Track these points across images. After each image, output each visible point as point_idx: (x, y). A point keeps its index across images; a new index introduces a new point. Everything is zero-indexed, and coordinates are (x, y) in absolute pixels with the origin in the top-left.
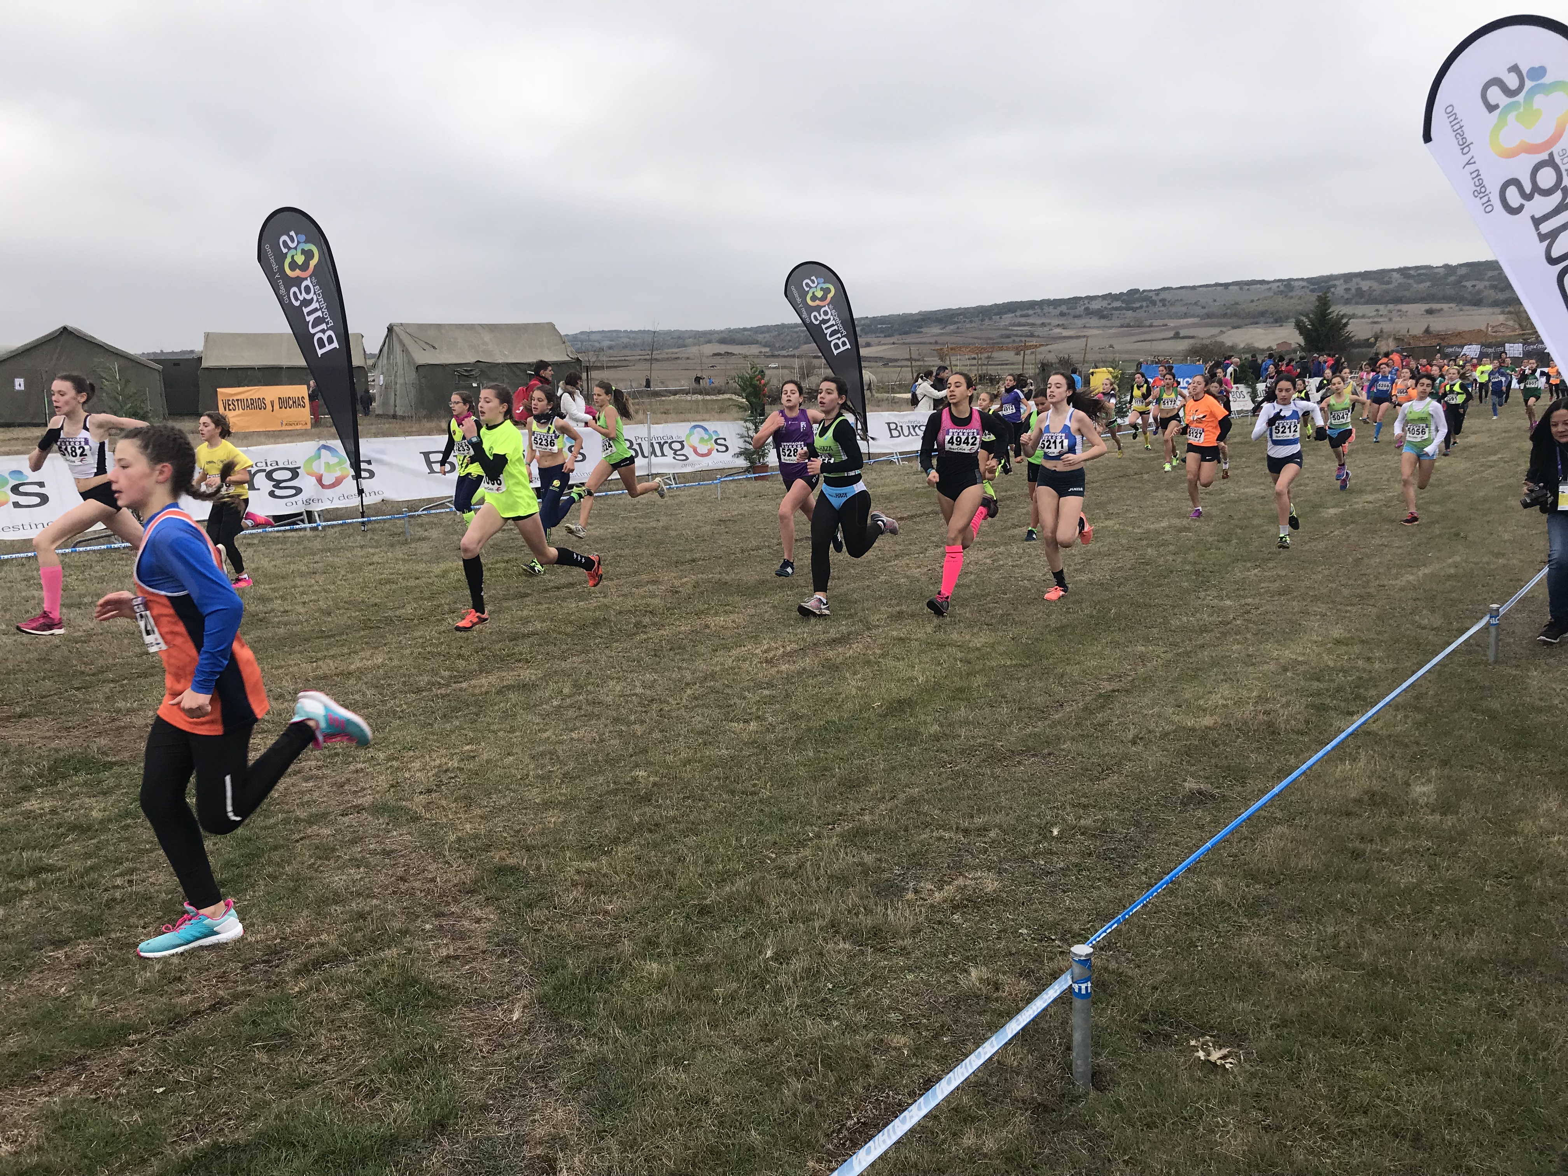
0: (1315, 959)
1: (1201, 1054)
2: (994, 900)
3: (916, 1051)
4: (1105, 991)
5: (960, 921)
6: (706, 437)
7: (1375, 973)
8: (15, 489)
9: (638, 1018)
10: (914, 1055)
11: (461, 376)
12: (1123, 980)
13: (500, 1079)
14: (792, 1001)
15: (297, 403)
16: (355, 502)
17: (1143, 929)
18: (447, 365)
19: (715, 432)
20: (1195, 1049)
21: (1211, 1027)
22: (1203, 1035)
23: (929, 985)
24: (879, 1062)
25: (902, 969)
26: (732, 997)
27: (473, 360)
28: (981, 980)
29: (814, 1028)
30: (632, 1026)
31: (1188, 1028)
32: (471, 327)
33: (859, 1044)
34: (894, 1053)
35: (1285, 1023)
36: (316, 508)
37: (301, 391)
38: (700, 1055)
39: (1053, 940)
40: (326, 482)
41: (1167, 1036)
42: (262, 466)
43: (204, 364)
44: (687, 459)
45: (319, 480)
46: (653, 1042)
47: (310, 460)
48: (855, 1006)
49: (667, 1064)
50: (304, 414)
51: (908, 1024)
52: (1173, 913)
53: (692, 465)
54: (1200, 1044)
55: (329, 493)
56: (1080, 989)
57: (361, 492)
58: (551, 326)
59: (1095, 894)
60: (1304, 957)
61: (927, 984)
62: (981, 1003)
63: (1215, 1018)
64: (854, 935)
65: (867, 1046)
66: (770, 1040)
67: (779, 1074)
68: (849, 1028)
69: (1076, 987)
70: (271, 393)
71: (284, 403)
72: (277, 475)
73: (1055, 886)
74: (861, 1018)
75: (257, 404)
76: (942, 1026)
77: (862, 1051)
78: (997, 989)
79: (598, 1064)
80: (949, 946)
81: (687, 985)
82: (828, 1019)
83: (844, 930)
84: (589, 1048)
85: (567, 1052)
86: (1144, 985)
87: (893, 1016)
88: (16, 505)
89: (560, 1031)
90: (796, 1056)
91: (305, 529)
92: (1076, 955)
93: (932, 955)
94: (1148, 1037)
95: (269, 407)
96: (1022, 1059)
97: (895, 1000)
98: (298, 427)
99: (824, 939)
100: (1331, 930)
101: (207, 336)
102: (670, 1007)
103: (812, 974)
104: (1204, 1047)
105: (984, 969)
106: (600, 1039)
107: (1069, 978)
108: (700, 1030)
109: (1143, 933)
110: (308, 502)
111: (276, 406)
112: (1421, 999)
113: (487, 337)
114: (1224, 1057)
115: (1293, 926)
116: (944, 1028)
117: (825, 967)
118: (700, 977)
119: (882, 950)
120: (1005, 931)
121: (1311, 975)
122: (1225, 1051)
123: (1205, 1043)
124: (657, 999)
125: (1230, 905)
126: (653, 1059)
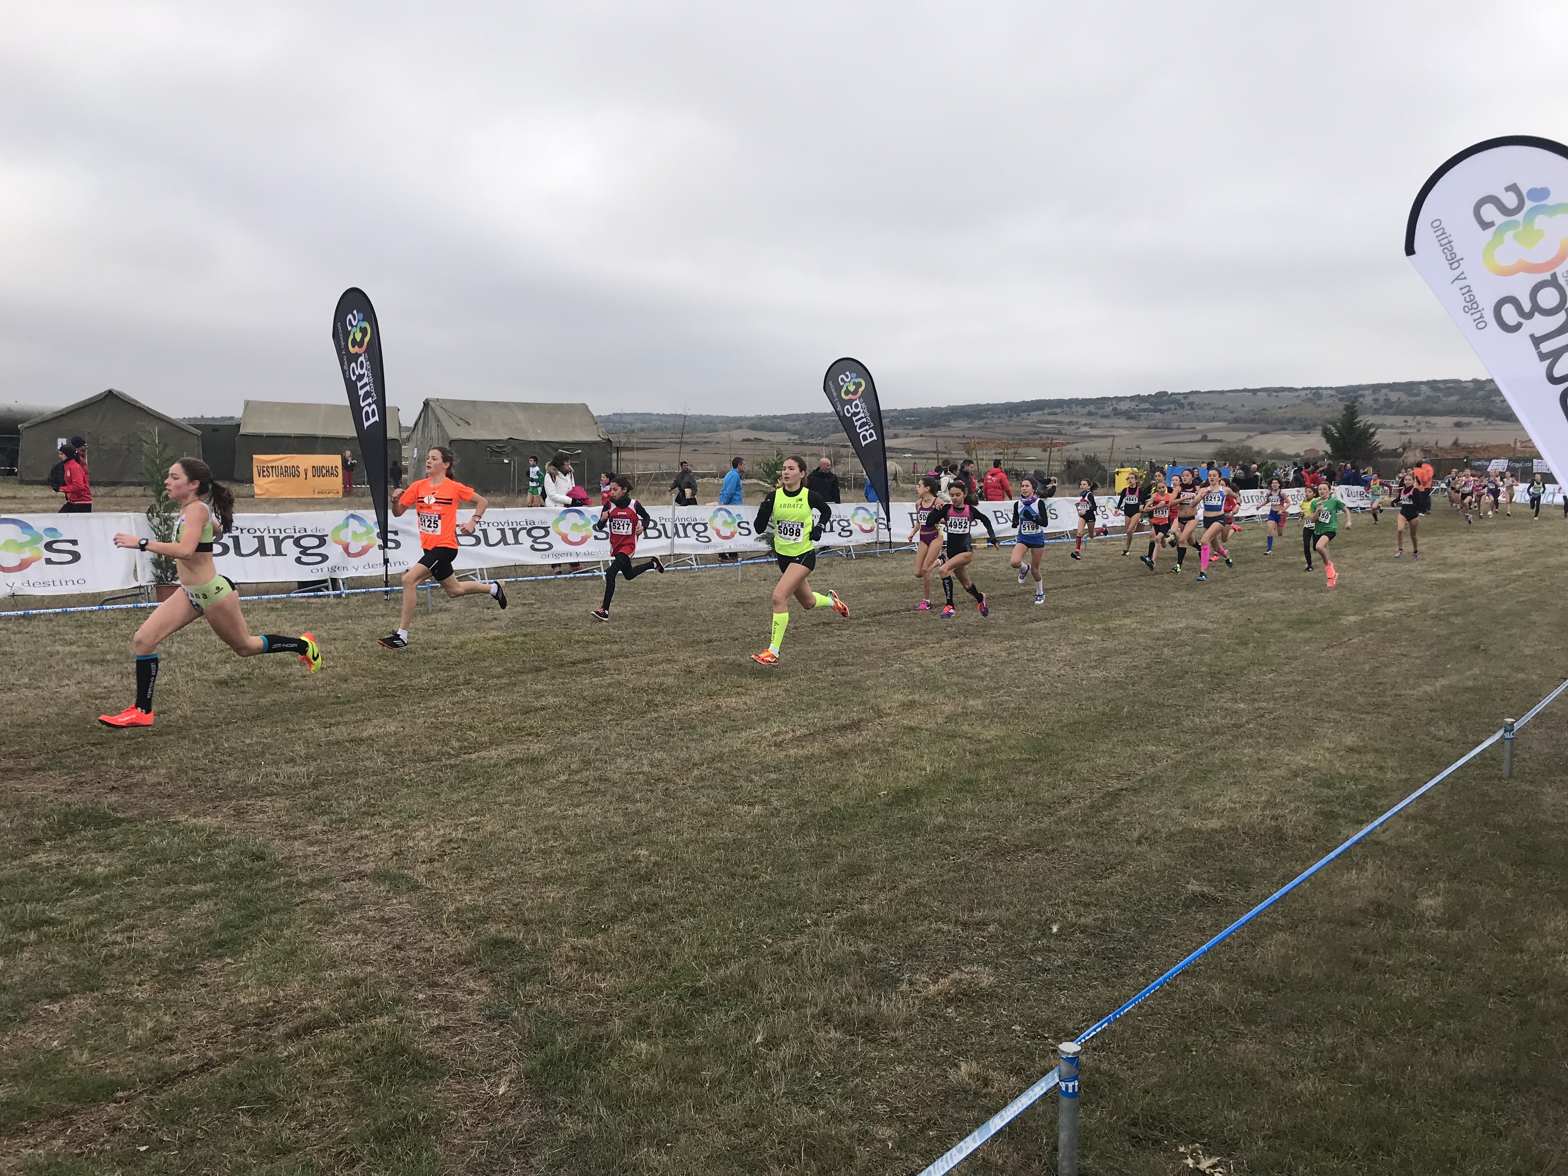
0: (1311, 1071)
1: (1190, 1162)
2: (989, 995)
3: (901, 1144)
4: (1096, 1093)
5: (954, 1015)
6: (730, 520)
7: (1372, 1088)
8: (49, 546)
9: (623, 1098)
10: (899, 1148)
11: (493, 452)
12: (1115, 1082)
13: (482, 1153)
14: (779, 1088)
15: (331, 472)
16: (381, 571)
17: (1136, 1031)
18: (479, 441)
19: (738, 515)
20: (1184, 1156)
21: (1203, 1135)
22: (1193, 1142)
23: (919, 1078)
24: (862, 1153)
25: (892, 1061)
26: (719, 1082)
27: (506, 437)
28: (970, 1075)
29: (800, 1115)
30: (616, 1105)
31: (1178, 1134)
32: (505, 405)
33: (844, 1134)
34: (879, 1145)
35: (1278, 1134)
36: (341, 575)
37: (335, 460)
38: (683, 1138)
39: (1046, 1038)
40: (352, 550)
41: (1157, 1142)
42: (290, 532)
43: (243, 431)
44: (710, 540)
45: (346, 548)
46: (637, 1123)
47: (338, 529)
48: (841, 1096)
49: (650, 1145)
50: (337, 483)
51: (894, 1116)
52: (1169, 1017)
53: (715, 546)
54: (1189, 1151)
55: (355, 561)
56: (1067, 1087)
57: (386, 561)
58: (585, 407)
59: (1091, 993)
60: (1301, 1068)
61: (917, 1077)
62: (970, 1098)
63: (1207, 1126)
64: (845, 1024)
65: (851, 1136)
66: (754, 1127)
67: (762, 1161)
68: (835, 1117)
69: (1063, 1085)
70: (305, 461)
71: (318, 471)
72: (303, 542)
73: (1051, 983)
74: (847, 1107)
75: (292, 472)
76: (929, 1120)
77: (847, 1141)
78: (986, 1085)
79: (580, 1143)
80: (940, 1040)
81: (674, 1066)
82: (814, 1108)
83: (836, 1018)
84: (573, 1126)
85: (552, 1129)
86: (1135, 1088)
87: (880, 1108)
88: (49, 561)
89: (545, 1107)
90: (780, 1143)
91: (329, 596)
92: (1063, 1052)
93: (923, 1048)
94: (1136, 1141)
95: (303, 475)
96: (1007, 1157)
97: (883, 1092)
98: (330, 496)
99: (816, 1028)
100: (1329, 1041)
101: (247, 403)
102: (657, 1088)
103: (801, 1062)
104: (1193, 1154)
105: (974, 1064)
106: (585, 1117)
107: (1056, 1075)
108: (685, 1112)
109: (1137, 1035)
110: (333, 569)
111: (310, 474)
112: (1418, 1115)
113: (521, 416)
114: (1214, 1166)
115: (1292, 1035)
116: (930, 1123)
117: (815, 1055)
118: (689, 1060)
119: (873, 1041)
120: (997, 1026)
121: (1306, 1086)
122: (1214, 1160)
123: (1194, 1151)
124: (644, 1080)
125: (1227, 1010)
126: (635, 1140)
